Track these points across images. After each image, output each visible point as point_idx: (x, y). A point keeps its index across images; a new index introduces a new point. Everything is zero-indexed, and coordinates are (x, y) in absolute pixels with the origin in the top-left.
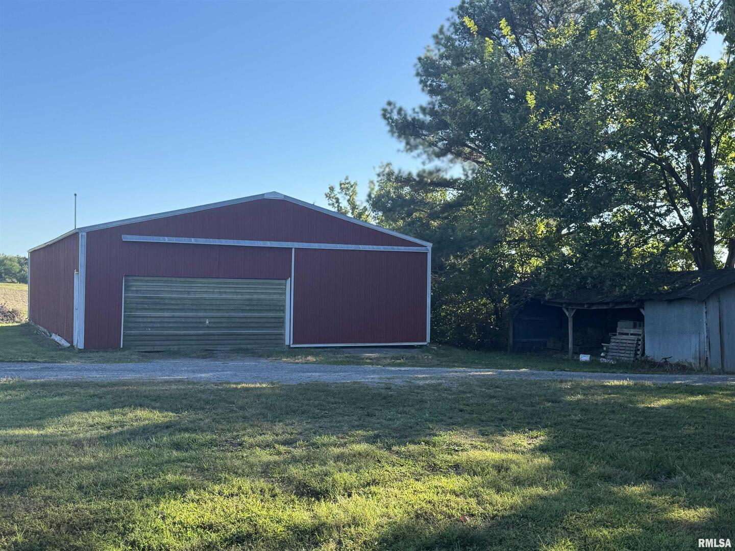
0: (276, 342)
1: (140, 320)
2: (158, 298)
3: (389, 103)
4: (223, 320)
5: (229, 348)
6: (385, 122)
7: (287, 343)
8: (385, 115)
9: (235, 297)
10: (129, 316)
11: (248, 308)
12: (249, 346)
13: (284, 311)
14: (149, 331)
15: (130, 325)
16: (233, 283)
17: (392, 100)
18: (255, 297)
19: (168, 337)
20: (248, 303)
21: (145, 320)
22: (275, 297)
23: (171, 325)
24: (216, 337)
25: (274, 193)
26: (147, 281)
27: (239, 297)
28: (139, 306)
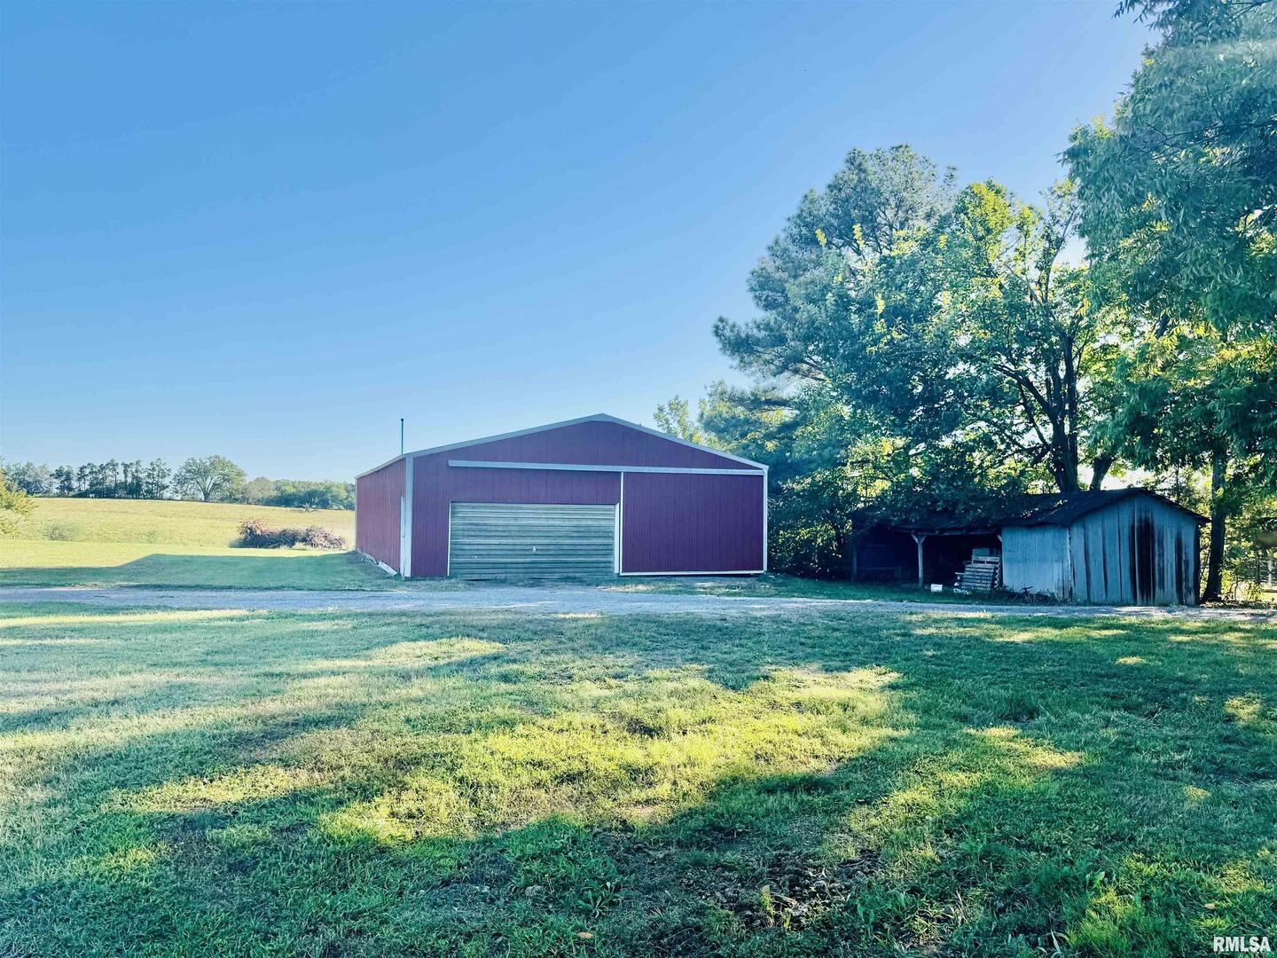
0: (604, 570)
1: (466, 547)
2: (485, 525)
3: (721, 320)
4: (551, 547)
5: (557, 576)
6: (715, 339)
7: (616, 571)
8: (717, 333)
9: (562, 523)
10: (456, 544)
11: (575, 534)
12: (577, 575)
13: (613, 538)
14: (476, 559)
15: (457, 552)
16: (561, 509)
17: (724, 316)
18: (583, 523)
19: (495, 565)
20: (575, 529)
21: (472, 547)
22: (603, 523)
23: (498, 553)
24: (544, 565)
25: (603, 415)
26: (474, 507)
27: (567, 523)
28: (466, 533)
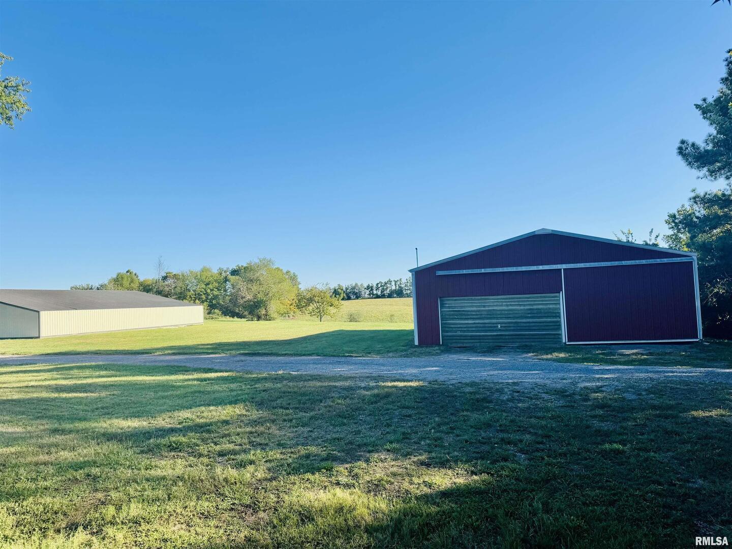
0: (555, 340)
1: (452, 326)
2: (463, 311)
3: (683, 142)
4: (511, 325)
5: (517, 345)
7: (564, 341)
8: (681, 151)
9: (518, 308)
10: (446, 324)
11: (529, 315)
12: (533, 344)
13: (559, 317)
14: (459, 333)
15: (447, 329)
16: (517, 298)
17: (685, 139)
18: (535, 307)
19: (472, 337)
20: (529, 312)
21: (456, 326)
22: (551, 306)
23: (474, 329)
24: (507, 337)
25: (543, 229)
26: (455, 300)
27: (522, 308)
28: (451, 317)
